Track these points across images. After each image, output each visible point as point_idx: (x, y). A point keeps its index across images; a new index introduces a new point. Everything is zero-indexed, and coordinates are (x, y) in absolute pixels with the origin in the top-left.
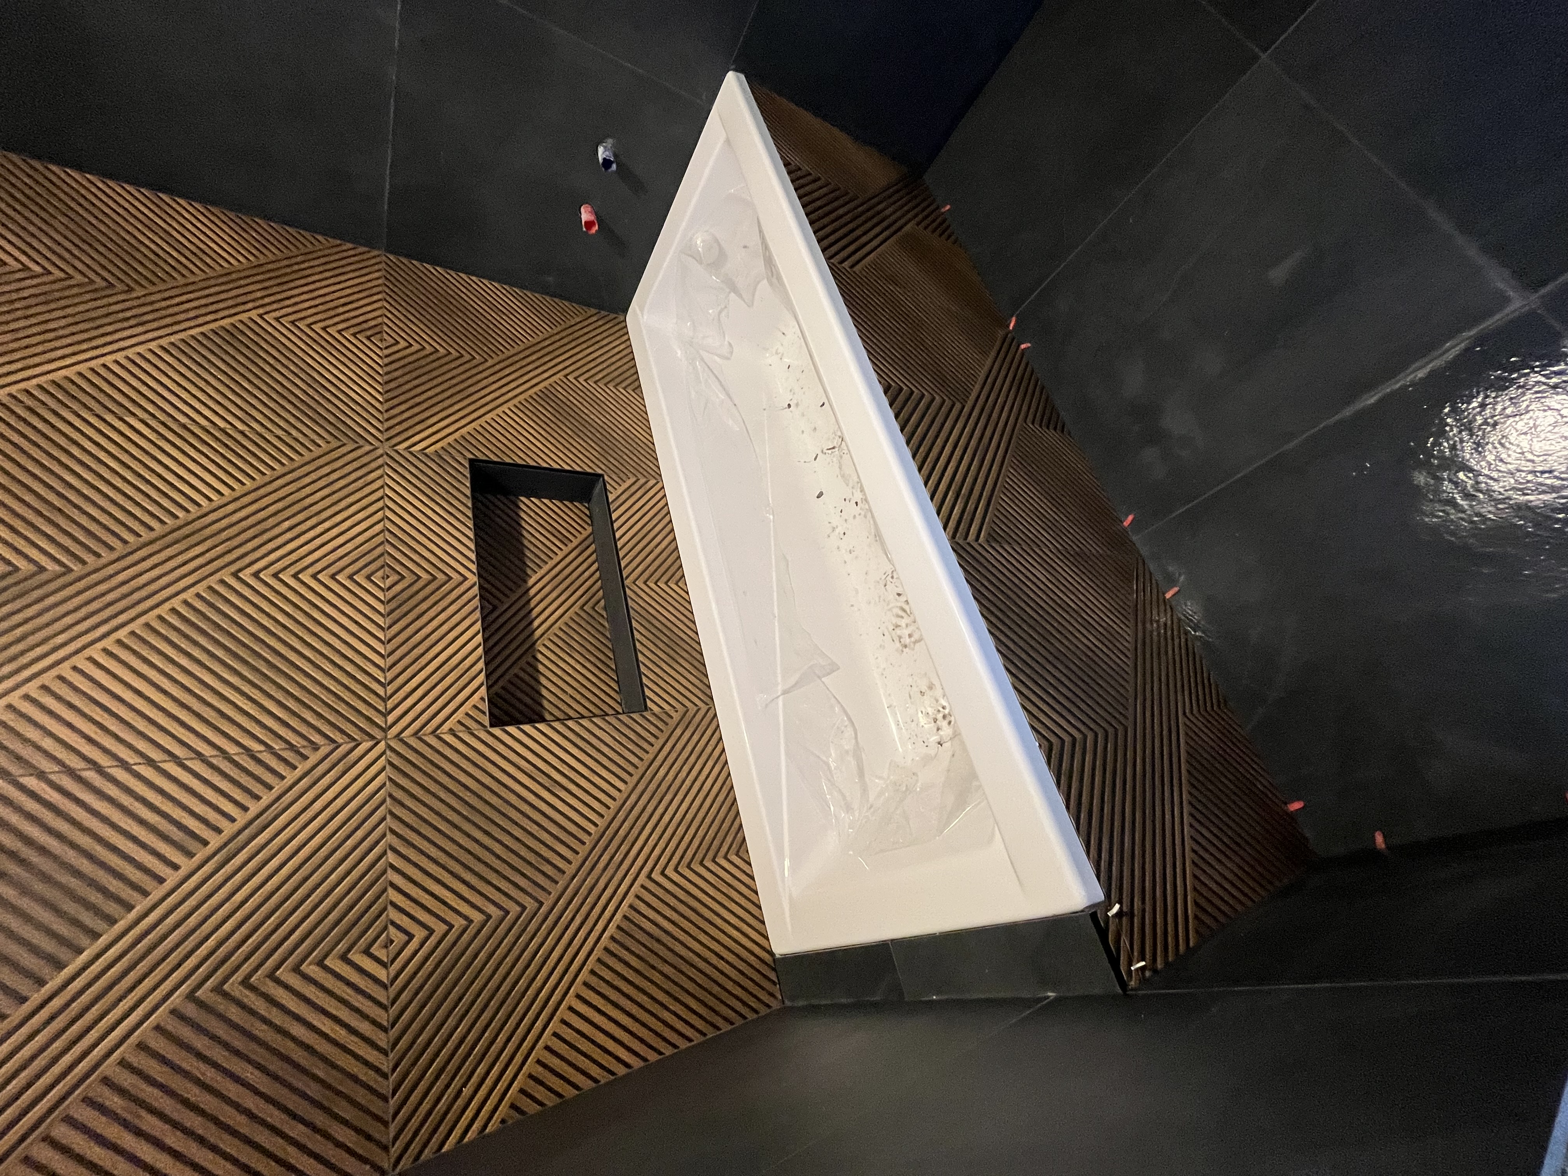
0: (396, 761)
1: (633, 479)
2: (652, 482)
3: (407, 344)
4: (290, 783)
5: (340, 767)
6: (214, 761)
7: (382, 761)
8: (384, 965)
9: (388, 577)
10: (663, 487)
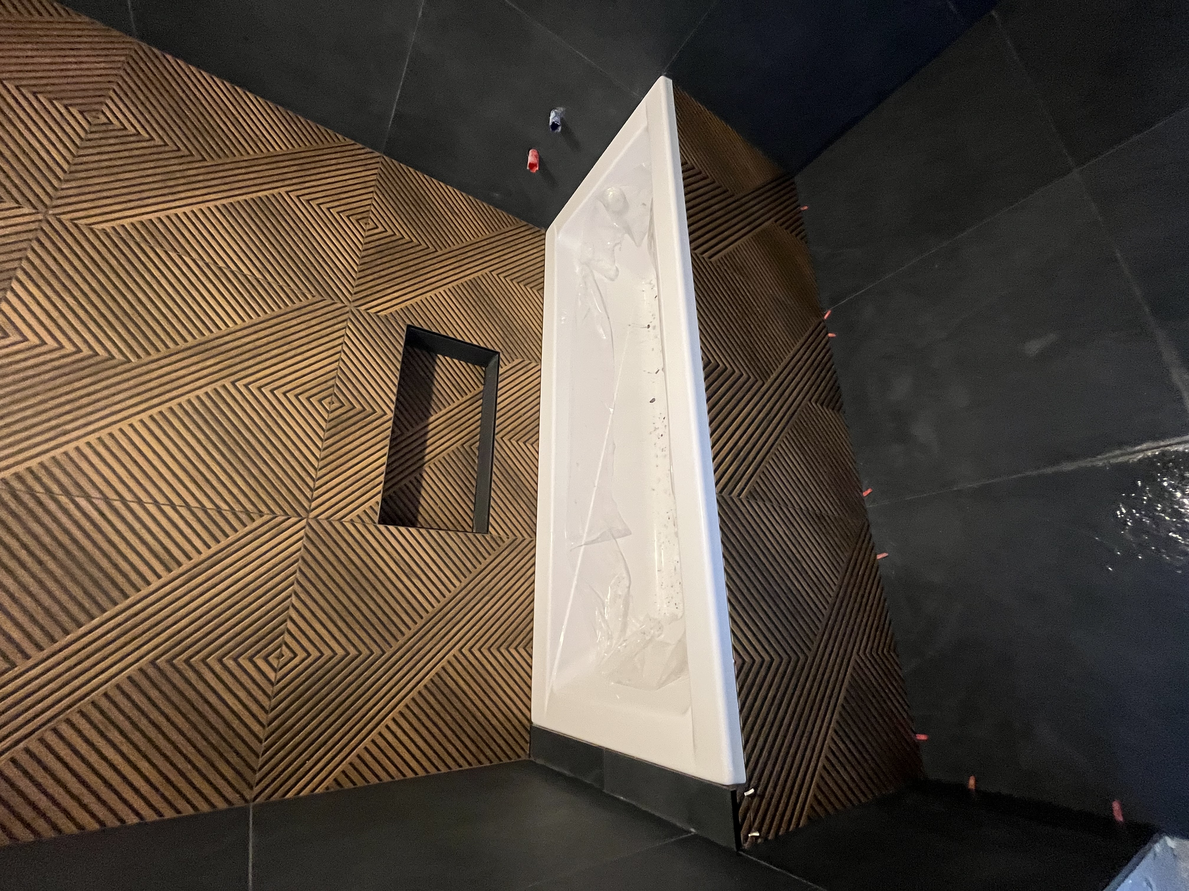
0: (311, 535)
1: (520, 360)
2: (534, 364)
3: (384, 230)
4: (240, 535)
5: (274, 531)
6: (195, 510)
7: (302, 533)
8: (275, 670)
9: (333, 403)
10: (540, 370)
